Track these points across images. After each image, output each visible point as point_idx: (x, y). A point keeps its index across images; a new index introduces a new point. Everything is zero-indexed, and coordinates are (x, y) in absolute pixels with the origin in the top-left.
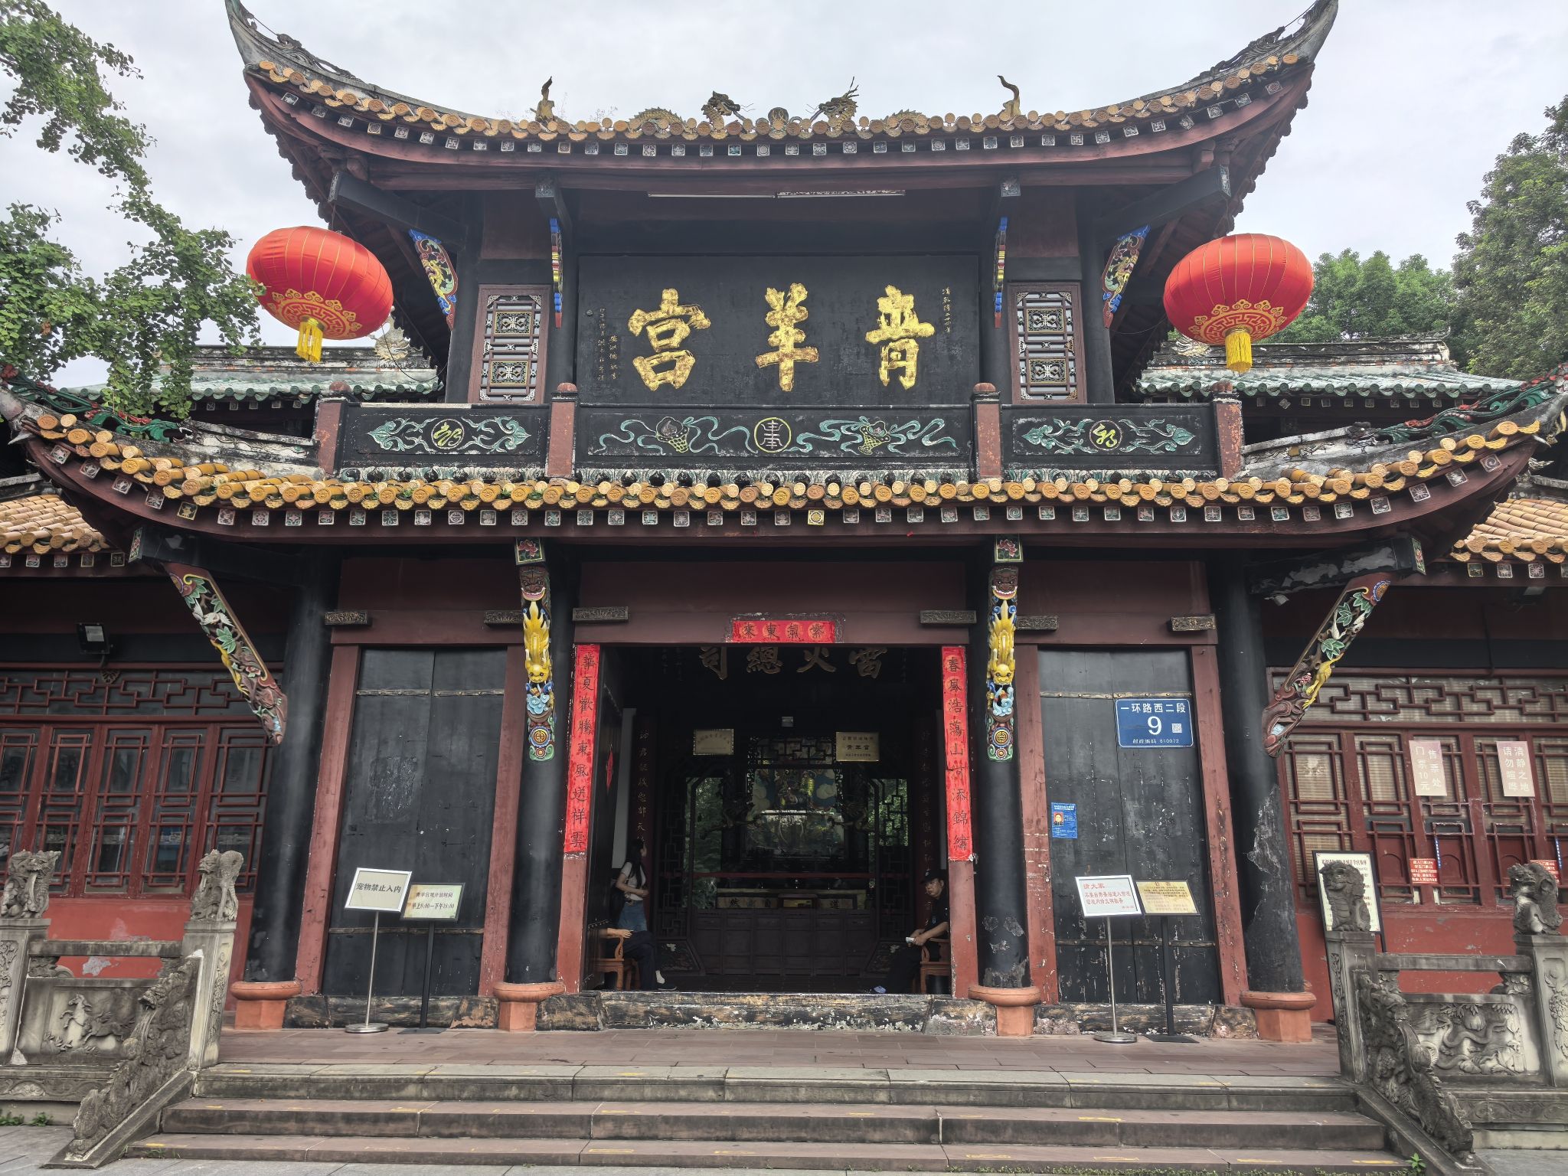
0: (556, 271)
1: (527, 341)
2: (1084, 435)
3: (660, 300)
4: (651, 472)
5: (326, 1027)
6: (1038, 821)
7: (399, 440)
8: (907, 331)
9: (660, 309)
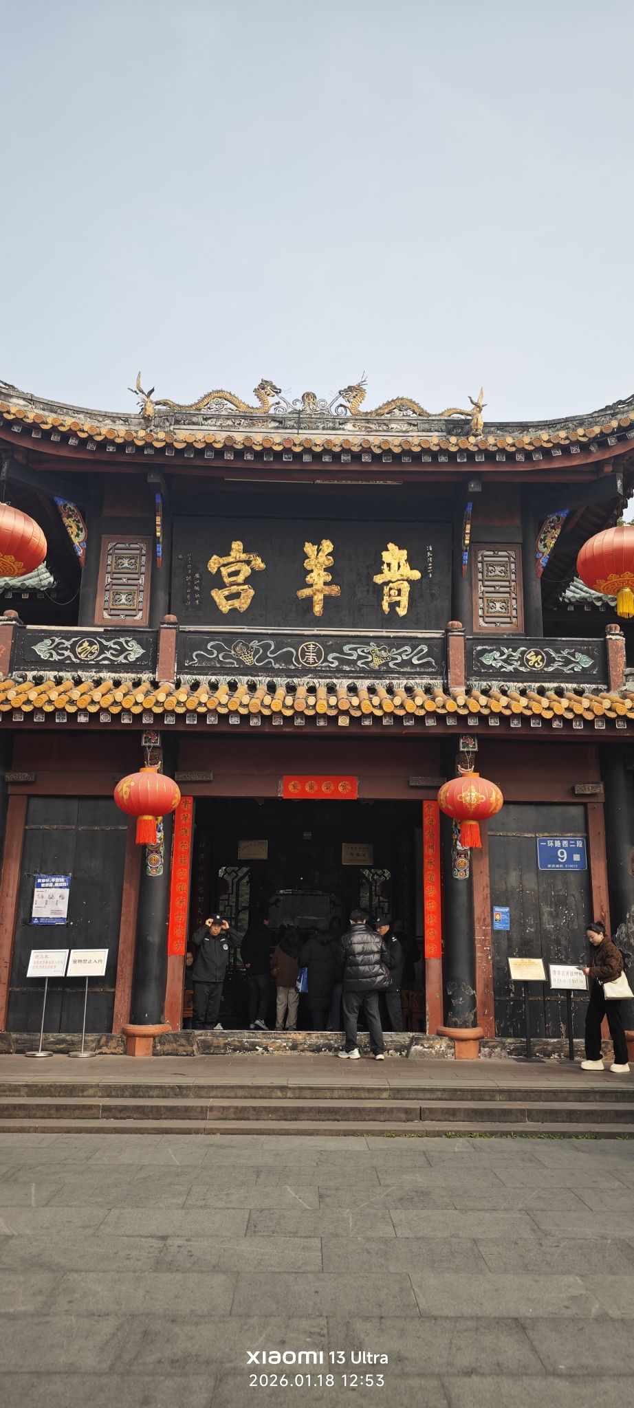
0: (158, 529)
1: (136, 576)
2: (521, 659)
3: (230, 549)
4: (229, 678)
5: (11, 1053)
6: (485, 919)
7: (54, 653)
8: (402, 575)
9: (230, 555)
